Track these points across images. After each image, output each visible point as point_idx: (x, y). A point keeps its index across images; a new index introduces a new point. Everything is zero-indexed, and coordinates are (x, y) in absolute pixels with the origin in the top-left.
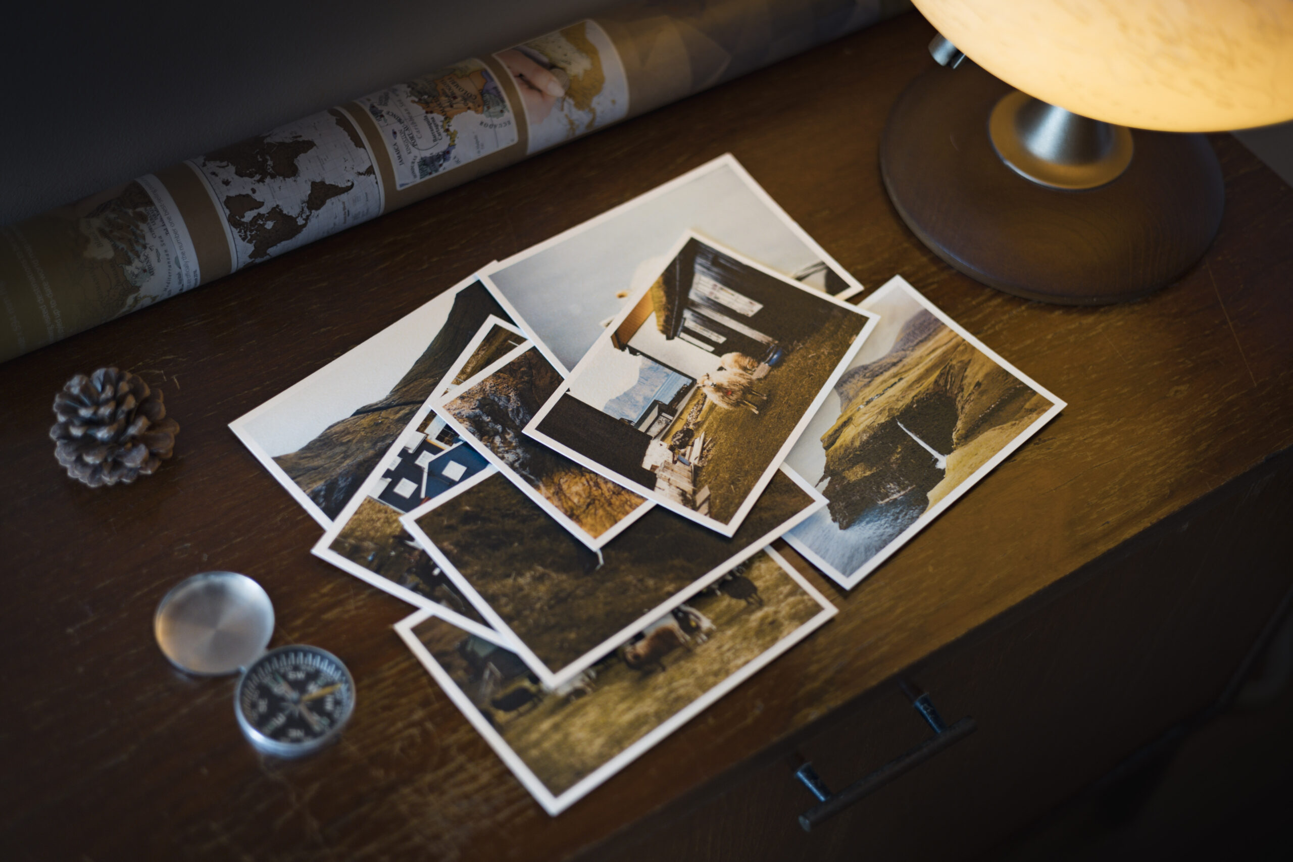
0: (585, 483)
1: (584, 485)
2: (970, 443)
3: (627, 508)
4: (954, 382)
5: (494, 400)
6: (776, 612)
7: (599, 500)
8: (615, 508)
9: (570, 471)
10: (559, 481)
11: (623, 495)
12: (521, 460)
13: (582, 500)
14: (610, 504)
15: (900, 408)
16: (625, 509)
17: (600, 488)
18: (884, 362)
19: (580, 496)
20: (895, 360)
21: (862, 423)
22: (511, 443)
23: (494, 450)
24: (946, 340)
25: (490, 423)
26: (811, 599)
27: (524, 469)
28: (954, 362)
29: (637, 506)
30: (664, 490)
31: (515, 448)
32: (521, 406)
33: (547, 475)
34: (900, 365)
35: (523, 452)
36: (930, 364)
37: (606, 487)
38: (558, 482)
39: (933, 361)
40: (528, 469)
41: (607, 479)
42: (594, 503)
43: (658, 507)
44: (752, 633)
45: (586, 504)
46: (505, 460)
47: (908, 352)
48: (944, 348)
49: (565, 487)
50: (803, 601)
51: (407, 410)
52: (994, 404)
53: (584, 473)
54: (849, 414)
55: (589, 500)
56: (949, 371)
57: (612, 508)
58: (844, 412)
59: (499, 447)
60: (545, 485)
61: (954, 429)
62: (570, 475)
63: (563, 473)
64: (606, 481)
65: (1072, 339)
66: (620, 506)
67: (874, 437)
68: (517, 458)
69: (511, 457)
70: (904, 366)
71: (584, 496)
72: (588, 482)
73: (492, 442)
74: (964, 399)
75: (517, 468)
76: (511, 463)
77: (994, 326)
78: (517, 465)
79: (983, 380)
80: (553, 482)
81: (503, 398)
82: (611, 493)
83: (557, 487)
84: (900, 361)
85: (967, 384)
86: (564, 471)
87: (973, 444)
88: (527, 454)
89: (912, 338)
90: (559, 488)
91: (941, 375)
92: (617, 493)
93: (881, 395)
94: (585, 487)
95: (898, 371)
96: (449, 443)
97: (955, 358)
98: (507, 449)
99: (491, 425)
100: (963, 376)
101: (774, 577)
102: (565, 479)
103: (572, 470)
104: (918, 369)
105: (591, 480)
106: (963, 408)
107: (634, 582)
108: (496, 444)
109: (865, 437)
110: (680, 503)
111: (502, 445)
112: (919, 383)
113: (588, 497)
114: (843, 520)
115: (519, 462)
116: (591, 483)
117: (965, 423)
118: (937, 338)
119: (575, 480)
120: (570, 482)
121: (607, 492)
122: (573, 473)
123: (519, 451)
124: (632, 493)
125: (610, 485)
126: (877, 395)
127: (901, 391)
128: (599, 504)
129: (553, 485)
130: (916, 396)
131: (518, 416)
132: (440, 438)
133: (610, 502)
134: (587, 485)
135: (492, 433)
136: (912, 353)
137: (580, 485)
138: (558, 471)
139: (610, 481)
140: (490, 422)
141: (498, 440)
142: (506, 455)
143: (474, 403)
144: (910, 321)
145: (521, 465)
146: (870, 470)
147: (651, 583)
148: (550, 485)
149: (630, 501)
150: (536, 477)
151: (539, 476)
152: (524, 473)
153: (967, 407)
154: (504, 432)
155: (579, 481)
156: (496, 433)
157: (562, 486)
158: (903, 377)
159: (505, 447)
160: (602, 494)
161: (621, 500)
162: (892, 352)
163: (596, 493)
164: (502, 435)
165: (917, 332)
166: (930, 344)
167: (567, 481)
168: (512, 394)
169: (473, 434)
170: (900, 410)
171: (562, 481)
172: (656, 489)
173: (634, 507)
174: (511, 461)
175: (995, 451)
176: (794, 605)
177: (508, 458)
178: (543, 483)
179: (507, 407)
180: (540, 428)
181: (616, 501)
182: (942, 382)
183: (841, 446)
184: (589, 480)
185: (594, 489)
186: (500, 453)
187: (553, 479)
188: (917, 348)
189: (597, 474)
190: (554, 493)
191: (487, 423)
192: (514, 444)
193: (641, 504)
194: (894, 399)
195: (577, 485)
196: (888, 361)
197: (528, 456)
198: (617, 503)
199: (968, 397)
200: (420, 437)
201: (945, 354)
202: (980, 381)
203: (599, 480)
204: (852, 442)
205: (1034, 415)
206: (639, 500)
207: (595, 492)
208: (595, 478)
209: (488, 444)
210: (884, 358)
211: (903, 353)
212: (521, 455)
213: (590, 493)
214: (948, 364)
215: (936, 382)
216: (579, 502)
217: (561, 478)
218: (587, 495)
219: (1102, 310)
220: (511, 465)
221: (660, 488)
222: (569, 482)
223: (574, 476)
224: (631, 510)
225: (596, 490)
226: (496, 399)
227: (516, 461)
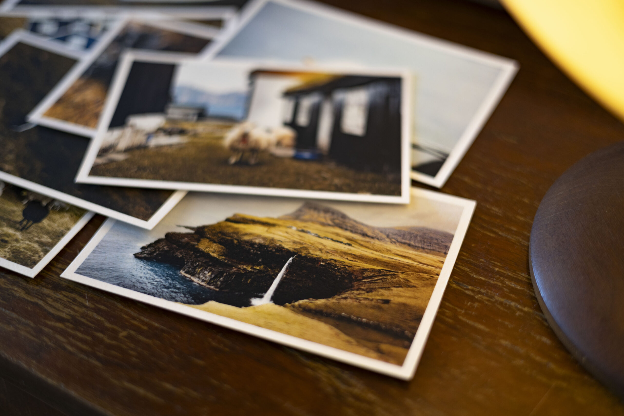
2: (300, 315)
4: (376, 283)
6: (17, 240)
15: (311, 254)
18: (360, 227)
20: (369, 233)
21: (274, 234)
24: (425, 261)
26: (40, 258)
28: (401, 276)
34: (367, 239)
36: (384, 259)
39: (391, 260)
47: (387, 240)
48: (415, 263)
50: (37, 253)
52: (367, 319)
54: (280, 223)
56: (388, 275)
58: (279, 219)
61: (311, 299)
65: (519, 362)
67: (261, 246)
70: (367, 242)
74: (359, 296)
77: (479, 293)
79: (394, 303)
84: (373, 238)
85: (380, 293)
87: (301, 318)
89: (408, 237)
91: (379, 271)
93: (319, 237)
95: (358, 240)
97: (407, 274)
100: (389, 287)
101: (58, 229)
104: (372, 253)
106: (345, 298)
109: (257, 241)
112: (353, 258)
114: (147, 254)
117: (326, 306)
118: (424, 255)
126: (316, 234)
127: (334, 248)
130: (336, 261)
136: (389, 243)
144: (427, 229)
146: (219, 255)
153: (349, 301)
158: (353, 245)
162: (378, 229)
165: (419, 238)
166: (411, 252)
170: (309, 255)
175: (302, 336)
176: (29, 249)
182: (366, 274)
183: (237, 228)
188: (398, 244)
194: (320, 247)
196: (365, 230)
199: (363, 298)
201: (409, 266)
202: (391, 302)
204: (246, 234)
205: (375, 354)
210: (367, 226)
211: (384, 236)
214: (398, 272)
215: (366, 270)
219: (586, 378)
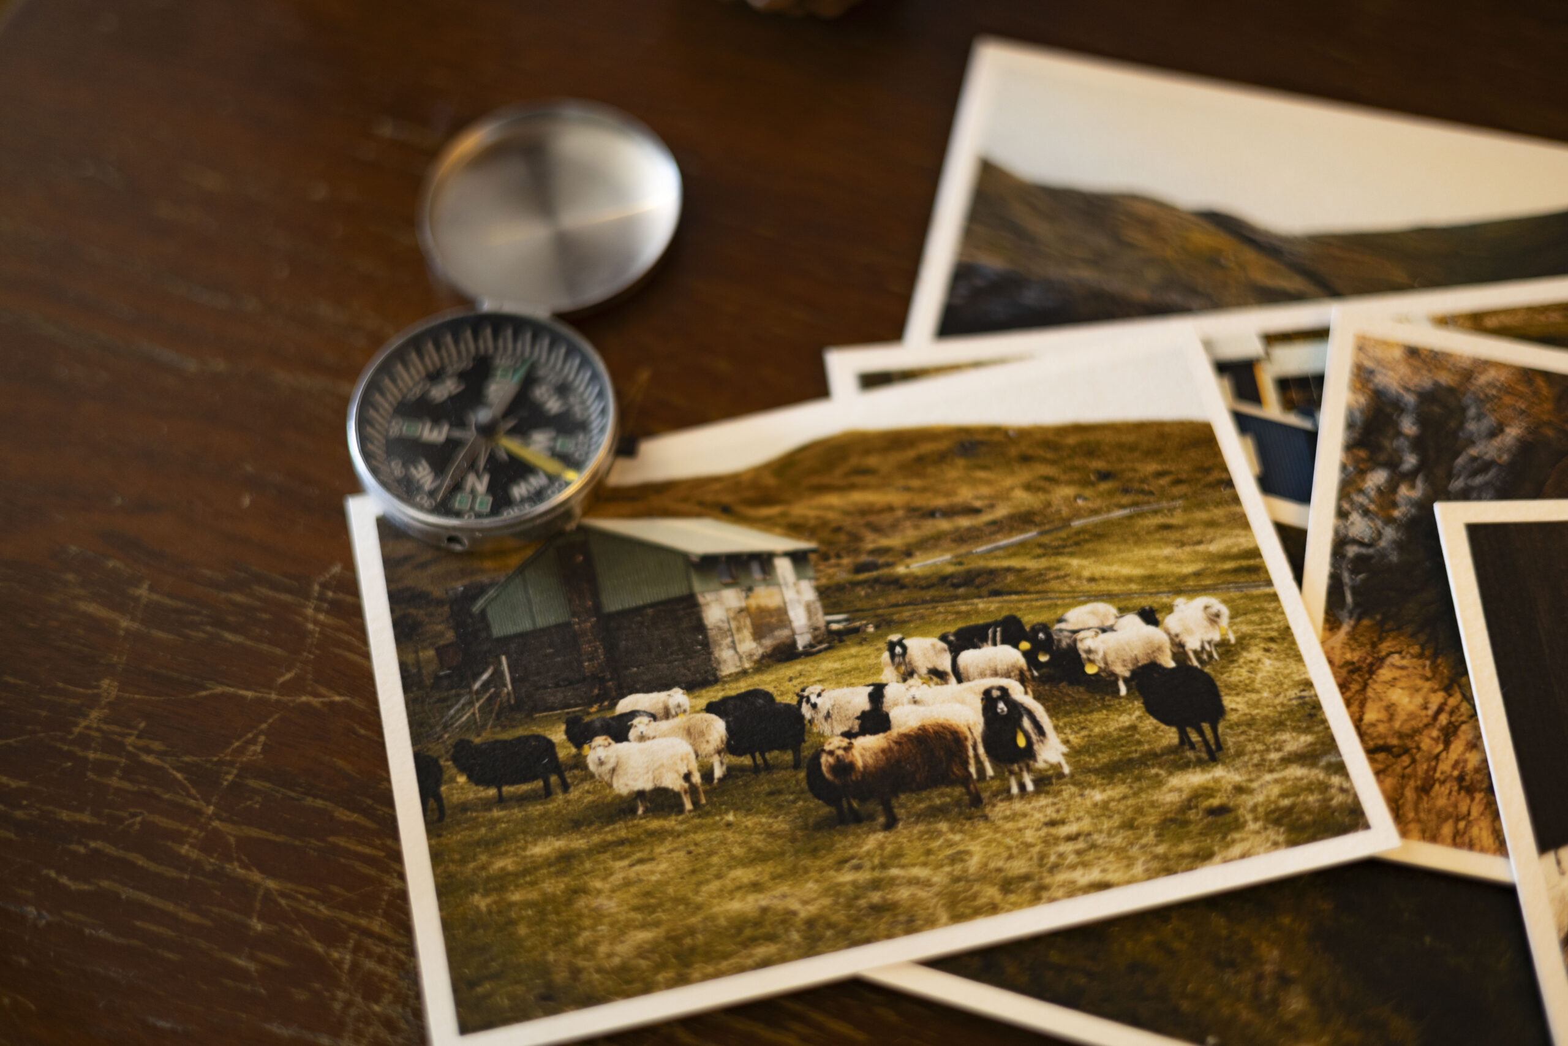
0: (1433, 707)
1: (1425, 707)
3: (1447, 830)
5: (1463, 410)
6: (1239, 789)
7: (1414, 761)
8: (1425, 805)
9: (1434, 657)
10: (1389, 654)
11: (1473, 799)
12: (1371, 551)
13: (1382, 728)
14: (1425, 789)
16: (1438, 828)
17: (1447, 744)
19: (1391, 718)
22: (1394, 505)
23: (1348, 487)
25: (1402, 440)
26: (1348, 791)
27: (1354, 571)
29: (1471, 846)
30: (1562, 873)
31: (1389, 521)
32: (1500, 465)
33: (1381, 623)
35: (1394, 542)
37: (1463, 753)
38: (1383, 653)
40: (1362, 576)
41: (1482, 742)
42: (1399, 756)
43: (1507, 893)
44: (1153, 819)
45: (1381, 742)
46: (1340, 523)
49: (1385, 673)
50: (1324, 787)
51: (1295, 283)
53: (1456, 688)
55: (1395, 741)
57: (1419, 800)
59: (1361, 491)
60: (1352, 636)
62: (1424, 667)
63: (1416, 649)
64: (1476, 744)
66: (1439, 814)
68: (1366, 540)
69: (1359, 526)
71: (1397, 725)
72: (1440, 710)
73: (1362, 473)
75: (1343, 556)
76: (1346, 536)
78: (1352, 551)
80: (1374, 645)
81: (1490, 421)
82: (1456, 773)
83: (1369, 660)
86: (1423, 647)
88: (1395, 553)
90: (1371, 665)
92: (1465, 784)
94: (1424, 713)
96: (1288, 405)
98: (1372, 507)
99: (1401, 442)
102: (1404, 662)
103: (1439, 661)
105: (1452, 713)
107: (1268, 968)
108: (1364, 480)
110: (1559, 930)
111: (1373, 493)
113: (1401, 735)
115: (1364, 550)
116: (1443, 719)
119: (1419, 682)
120: (1408, 676)
121: (1450, 762)
122: (1434, 668)
123: (1390, 533)
124: (1496, 816)
125: (1473, 759)
128: (1405, 768)
129: (1368, 647)
131: (1474, 474)
132: (1284, 384)
133: (1432, 786)
134: (1430, 712)
135: (1382, 457)
137: (1419, 700)
138: (1413, 635)
139: (1484, 752)
140: (1407, 437)
141: (1377, 478)
142: (1355, 517)
143: (1425, 381)
145: (1359, 559)
147: (1296, 1003)
148: (1361, 645)
149: (1469, 824)
150: (1357, 604)
151: (1362, 610)
152: (1346, 577)
154: (1410, 477)
155: (1425, 690)
156: (1392, 465)
157: (1380, 667)
159: (1372, 501)
160: (1437, 757)
161: (1456, 806)
163: (1426, 743)
164: (1398, 477)
167: (1403, 668)
168: (1513, 432)
169: (1350, 425)
171: (1395, 659)
172: (1550, 857)
173: (1461, 840)
174: (1350, 535)
176: (1296, 789)
177: (1352, 523)
178: (1354, 628)
179: (1471, 442)
180: (1477, 533)
181: (1442, 796)
184: (1447, 708)
185: (1435, 733)
186: (1352, 502)
187: (1381, 639)
189: (1474, 715)
190: (1348, 663)
191: (1399, 433)
192: (1396, 513)
193: (1483, 850)
195: (1411, 696)
197: (1394, 558)
198: (1441, 802)
200: (1252, 348)
203: (1465, 730)
206: (1487, 838)
207: (1428, 742)
208: (1463, 718)
209: (1351, 468)
212: (1383, 543)
213: (1416, 732)
216: (1373, 725)
217: (1400, 653)
218: (1407, 728)
220: (1340, 544)
221: (1559, 863)
222: (1404, 673)
223: (1429, 674)
224: (1449, 840)
225: (1436, 740)
226: (1472, 412)
227: (1361, 543)
